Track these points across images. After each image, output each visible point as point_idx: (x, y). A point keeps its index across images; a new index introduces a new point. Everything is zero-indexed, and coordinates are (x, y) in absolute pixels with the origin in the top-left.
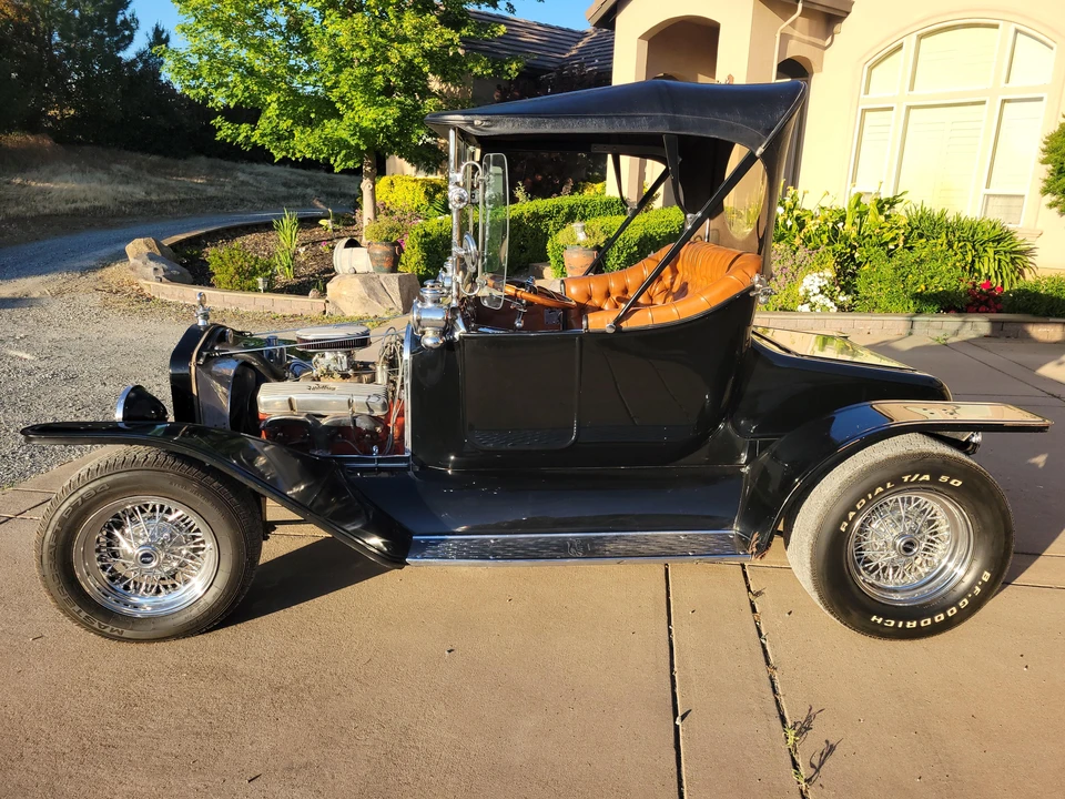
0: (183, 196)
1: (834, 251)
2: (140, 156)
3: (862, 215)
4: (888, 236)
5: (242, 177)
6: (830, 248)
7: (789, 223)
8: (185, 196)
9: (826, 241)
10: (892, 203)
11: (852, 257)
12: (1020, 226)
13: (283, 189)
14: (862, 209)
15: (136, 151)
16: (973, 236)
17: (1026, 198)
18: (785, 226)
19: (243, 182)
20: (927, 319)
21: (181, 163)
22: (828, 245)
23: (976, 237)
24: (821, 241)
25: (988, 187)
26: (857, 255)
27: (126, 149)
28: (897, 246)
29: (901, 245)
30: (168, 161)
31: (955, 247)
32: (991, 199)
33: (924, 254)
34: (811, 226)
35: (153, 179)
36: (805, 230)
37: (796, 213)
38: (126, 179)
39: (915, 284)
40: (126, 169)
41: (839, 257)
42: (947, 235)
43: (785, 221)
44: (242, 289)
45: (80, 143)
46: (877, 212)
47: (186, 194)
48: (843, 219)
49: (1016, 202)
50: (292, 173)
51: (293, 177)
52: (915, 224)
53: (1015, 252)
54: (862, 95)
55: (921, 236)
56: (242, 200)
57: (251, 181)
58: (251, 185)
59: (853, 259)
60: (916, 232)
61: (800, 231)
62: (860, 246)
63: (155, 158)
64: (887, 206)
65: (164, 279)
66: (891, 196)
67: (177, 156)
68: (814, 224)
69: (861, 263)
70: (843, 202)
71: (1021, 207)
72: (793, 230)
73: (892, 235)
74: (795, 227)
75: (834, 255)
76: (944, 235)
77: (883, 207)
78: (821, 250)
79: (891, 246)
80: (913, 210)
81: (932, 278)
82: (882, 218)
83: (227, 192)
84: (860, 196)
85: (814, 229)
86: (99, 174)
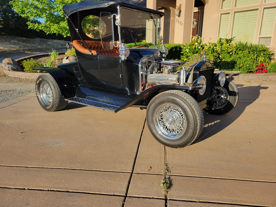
0: (30, 48)
1: (213, 55)
2: (20, 38)
3: (222, 44)
4: (230, 50)
5: (49, 43)
6: (212, 54)
7: (199, 47)
8: (31, 48)
9: (211, 52)
10: (231, 40)
11: (219, 57)
12: (270, 46)
13: (61, 46)
14: (221, 42)
15: (19, 37)
16: (256, 49)
17: (272, 38)
18: (198, 48)
19: (49, 44)
20: (244, 75)
21: (32, 40)
22: (211, 54)
23: (257, 50)
24: (209, 53)
25: (260, 35)
26: (220, 56)
27: (16, 36)
28: (233, 53)
29: (234, 53)
30: (29, 39)
31: (251, 53)
32: (261, 39)
33: (241, 55)
34: (206, 48)
35: (23, 44)
36: (204, 49)
37: (201, 44)
38: (14, 44)
39: (239, 64)
40: (16, 41)
41: (215, 57)
42: (248, 50)
43: (198, 47)
44: (33, 72)
45: (3, 35)
46: (226, 43)
47: (31, 47)
48: (216, 46)
49: (269, 39)
50: (64, 42)
51: (64, 43)
52: (238, 46)
53: (269, 54)
54: (220, 10)
55: (240, 50)
56: (48, 49)
57: (52, 44)
58: (52, 45)
59: (219, 58)
60: (238, 49)
61: (203, 50)
62: (221, 54)
63: (24, 38)
64: (229, 41)
65: (11, 70)
66: (230, 38)
67: (31, 38)
68: (207, 47)
69: (222, 59)
70: (216, 41)
71: (270, 41)
72: (201, 50)
73: (231, 50)
74: (201, 49)
75: (213, 57)
76: (247, 49)
77: (228, 42)
78: (209, 55)
79: (231, 54)
80: (237, 43)
81: (245, 62)
82: (228, 45)
83: (44, 47)
84: (221, 39)
85: (207, 49)
86: (7, 43)
